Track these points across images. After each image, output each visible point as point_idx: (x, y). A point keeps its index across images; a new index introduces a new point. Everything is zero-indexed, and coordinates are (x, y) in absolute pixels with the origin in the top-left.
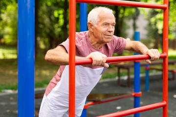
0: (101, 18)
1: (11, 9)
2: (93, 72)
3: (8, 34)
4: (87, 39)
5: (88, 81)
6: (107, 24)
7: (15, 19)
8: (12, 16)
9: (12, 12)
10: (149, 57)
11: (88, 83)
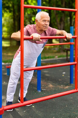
0: (42, 17)
1: (6, 17)
2: (38, 46)
3: (5, 32)
4: (34, 28)
5: (35, 51)
6: (45, 21)
7: (9, 22)
8: (7, 21)
9: (8, 18)
10: (66, 38)
11: (35, 52)
